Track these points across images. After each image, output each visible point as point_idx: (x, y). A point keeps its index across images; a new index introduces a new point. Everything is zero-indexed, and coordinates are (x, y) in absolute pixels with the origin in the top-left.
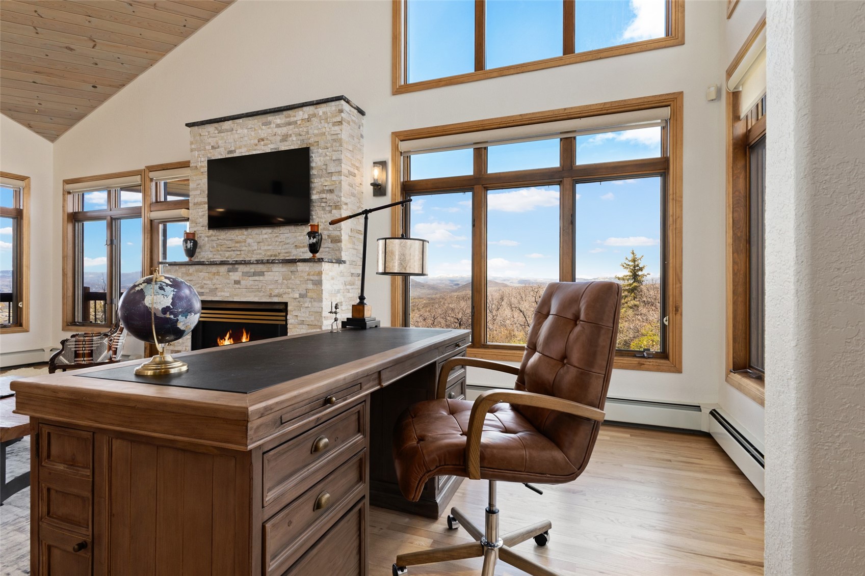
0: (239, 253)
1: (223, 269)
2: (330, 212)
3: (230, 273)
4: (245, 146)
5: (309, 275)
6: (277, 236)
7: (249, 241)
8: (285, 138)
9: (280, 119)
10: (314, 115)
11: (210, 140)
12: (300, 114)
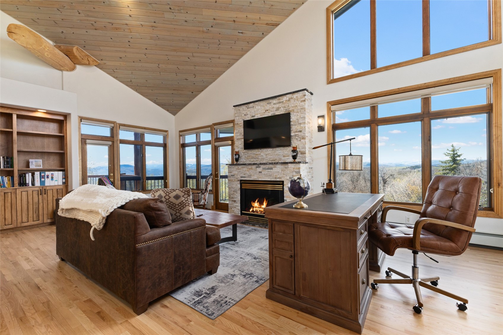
0: (257, 159)
1: (254, 167)
2: (300, 140)
3: (257, 169)
4: (259, 113)
5: (294, 169)
6: (275, 152)
7: (262, 154)
8: (278, 109)
9: (275, 101)
10: (292, 98)
11: (244, 112)
12: (285, 98)
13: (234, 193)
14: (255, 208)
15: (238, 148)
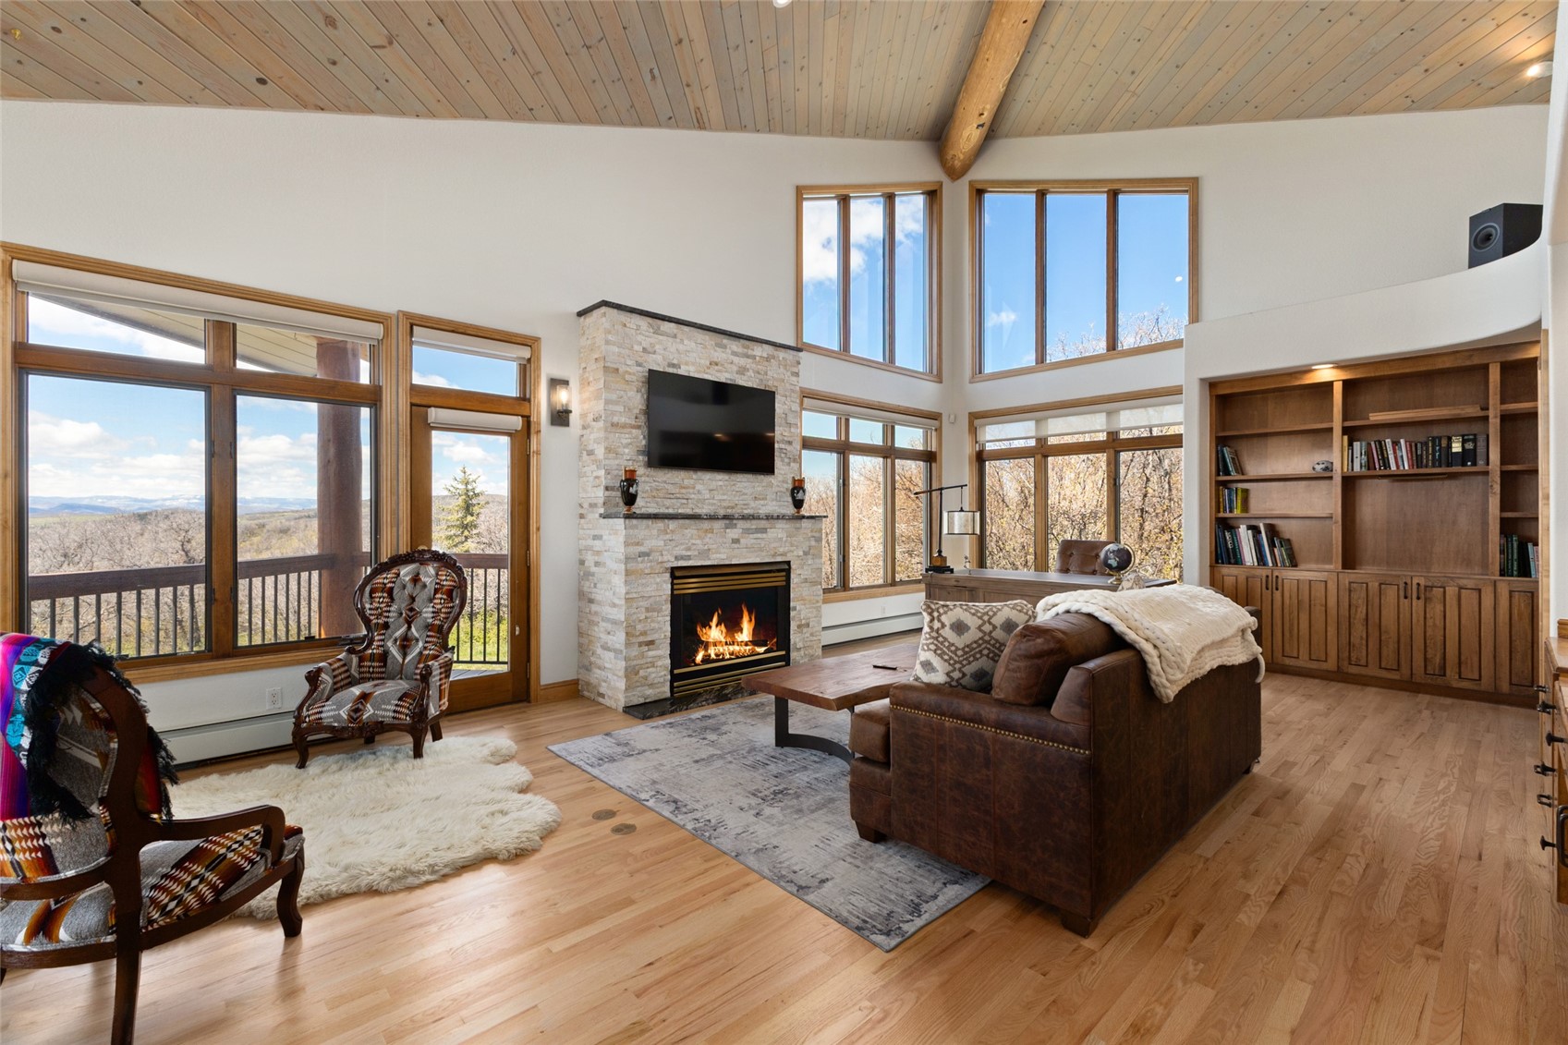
0: (685, 501)
1: (718, 525)
2: (789, 464)
3: (728, 530)
4: (693, 364)
5: (812, 531)
6: (734, 485)
7: (699, 487)
8: (742, 371)
9: (737, 346)
10: (774, 357)
11: (640, 338)
12: (759, 351)
13: (649, 614)
14: (713, 648)
15: (617, 458)
